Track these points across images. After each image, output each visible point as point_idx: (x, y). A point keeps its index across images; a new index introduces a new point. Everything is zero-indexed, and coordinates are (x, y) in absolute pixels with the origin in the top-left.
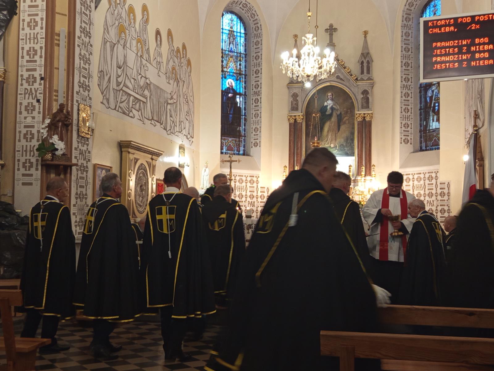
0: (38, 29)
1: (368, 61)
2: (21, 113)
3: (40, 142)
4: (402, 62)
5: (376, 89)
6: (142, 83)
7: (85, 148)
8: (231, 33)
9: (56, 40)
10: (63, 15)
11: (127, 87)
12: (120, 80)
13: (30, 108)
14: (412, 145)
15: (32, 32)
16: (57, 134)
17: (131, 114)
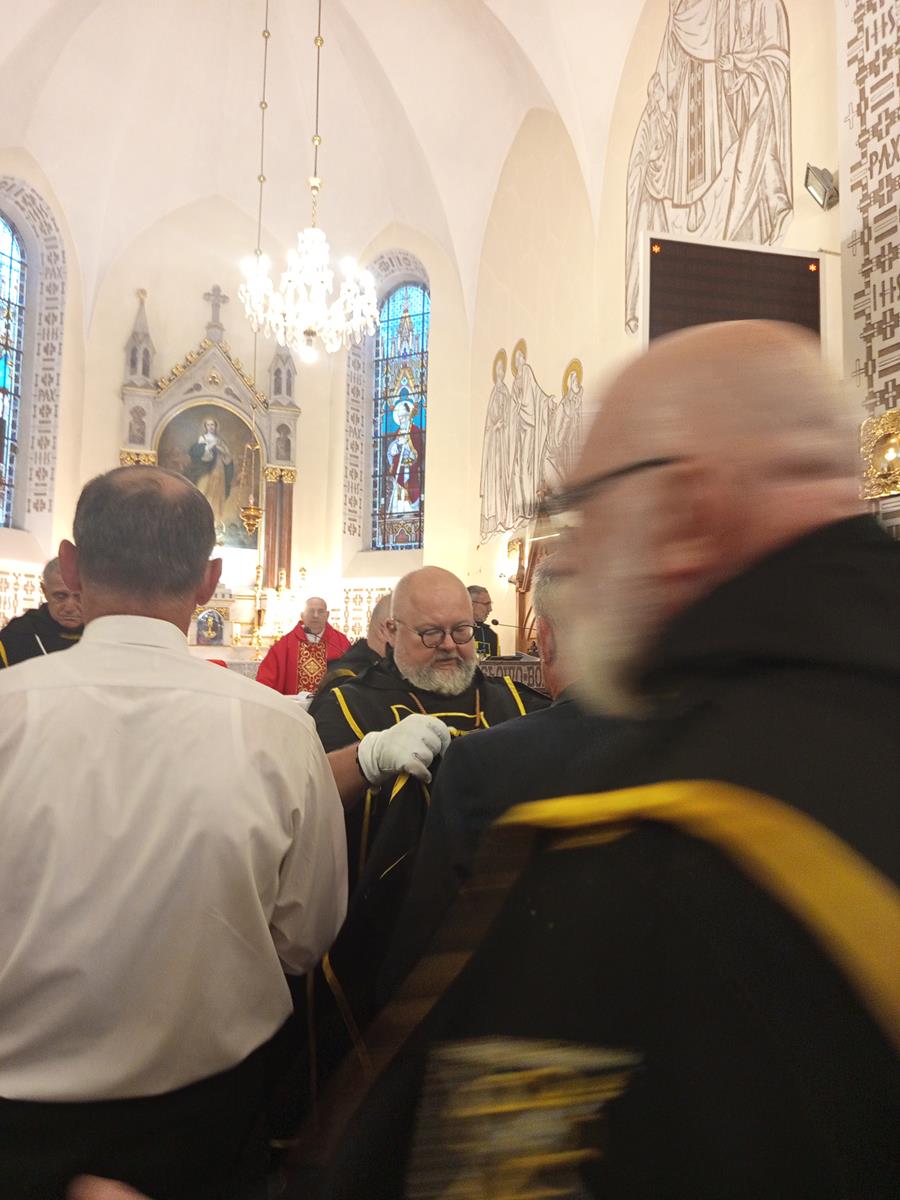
1: (289, 371)
4: (348, 385)
5: (303, 425)
14: (360, 539)
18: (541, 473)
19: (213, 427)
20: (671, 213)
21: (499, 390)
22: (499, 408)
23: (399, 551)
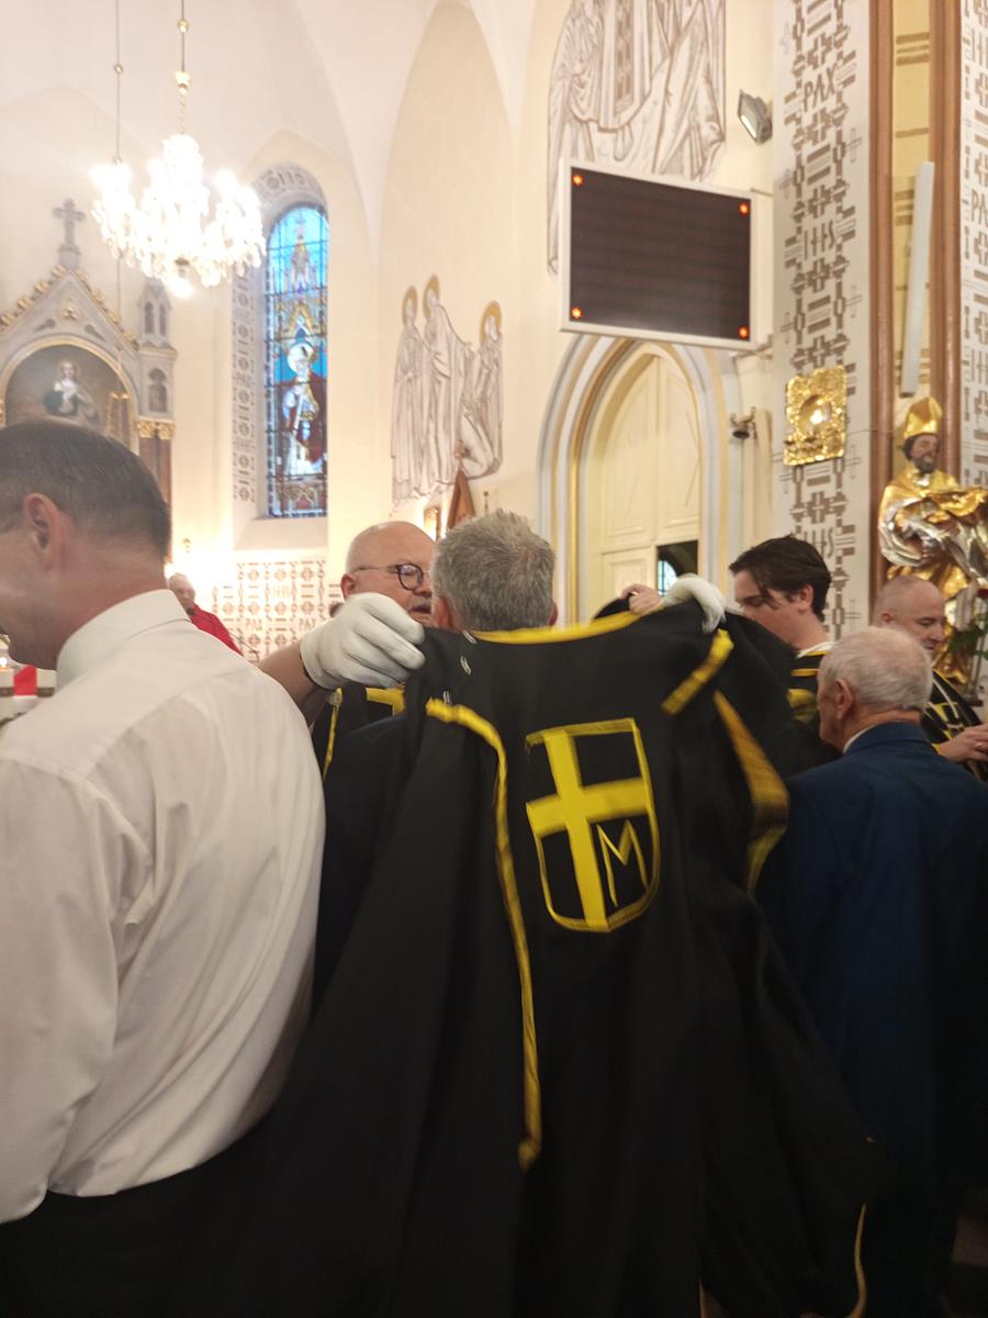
1: (162, 307)
5: (180, 371)
14: (254, 504)
18: (459, 432)
19: (72, 372)
20: (597, 137)
21: (410, 333)
22: (410, 355)
23: (301, 520)
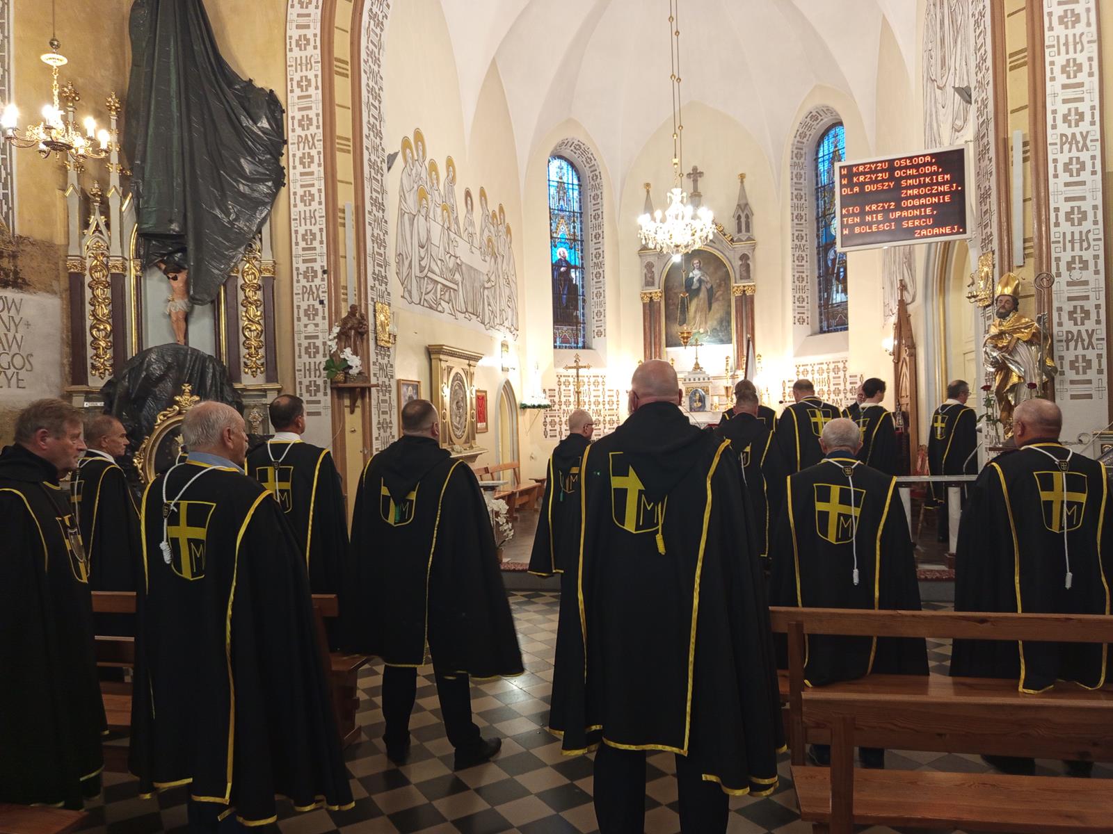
0: (315, 205)
1: (747, 215)
2: (299, 319)
3: (328, 358)
4: (792, 214)
5: (759, 252)
6: (451, 265)
7: (385, 361)
8: (561, 185)
9: (340, 218)
10: (347, 183)
11: (433, 272)
12: (423, 263)
13: (311, 312)
14: (809, 326)
15: (307, 209)
16: (350, 346)
17: (440, 308)
19: (698, 265)
